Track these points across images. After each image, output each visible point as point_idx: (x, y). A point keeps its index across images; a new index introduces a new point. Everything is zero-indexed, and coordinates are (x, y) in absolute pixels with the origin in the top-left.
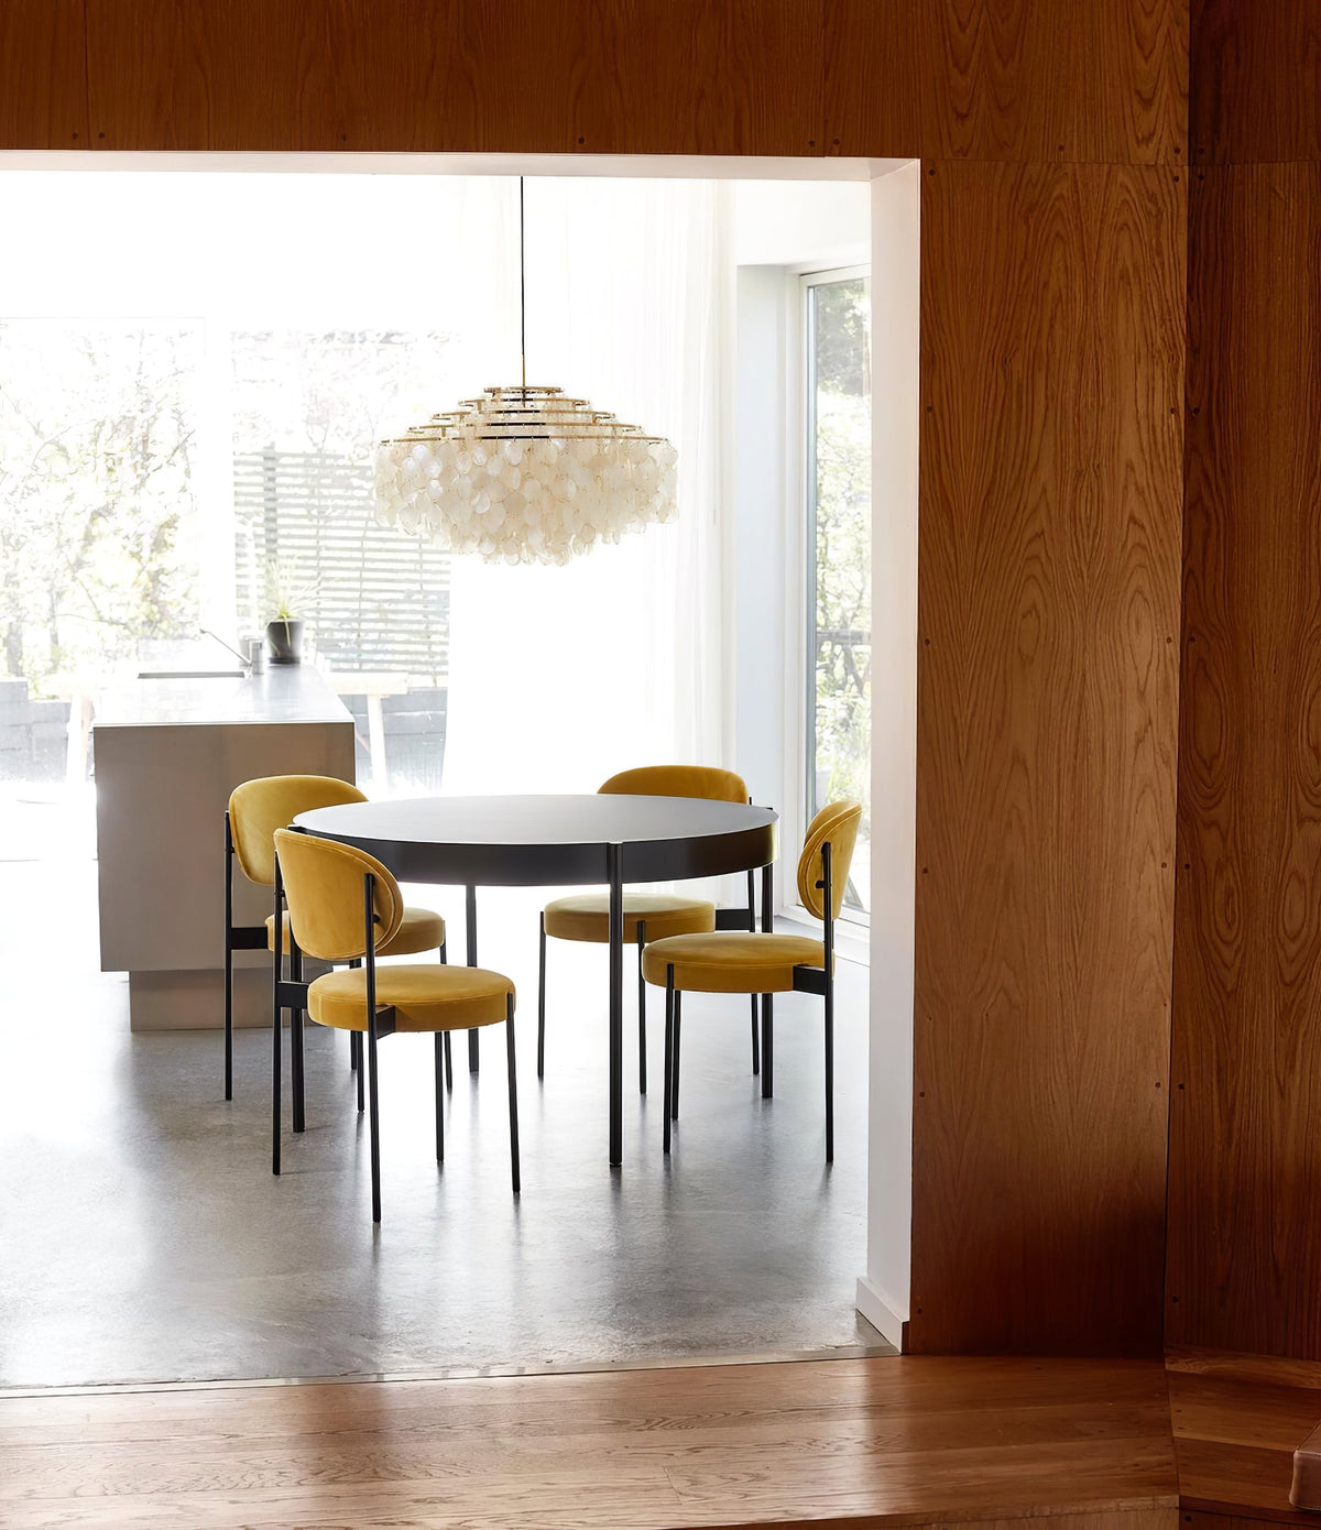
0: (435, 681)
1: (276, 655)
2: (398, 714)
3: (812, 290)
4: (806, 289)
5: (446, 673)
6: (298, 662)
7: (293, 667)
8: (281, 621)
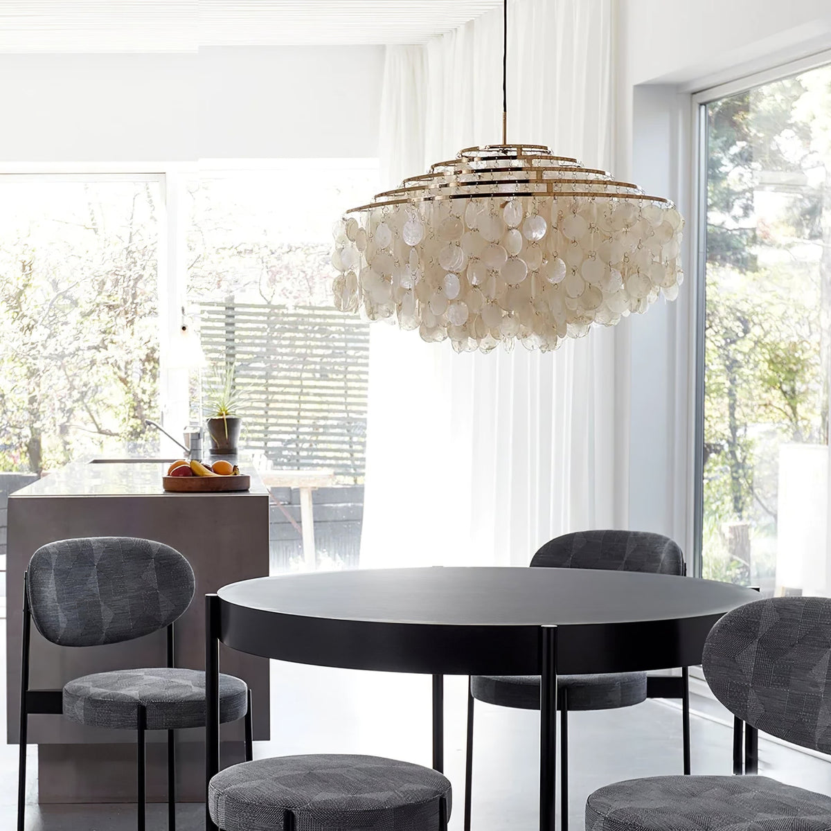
0: (355, 481)
1: (216, 446)
2: (327, 505)
3: (703, 107)
4: (698, 106)
5: (363, 474)
6: (235, 453)
7: (231, 457)
8: (221, 417)
